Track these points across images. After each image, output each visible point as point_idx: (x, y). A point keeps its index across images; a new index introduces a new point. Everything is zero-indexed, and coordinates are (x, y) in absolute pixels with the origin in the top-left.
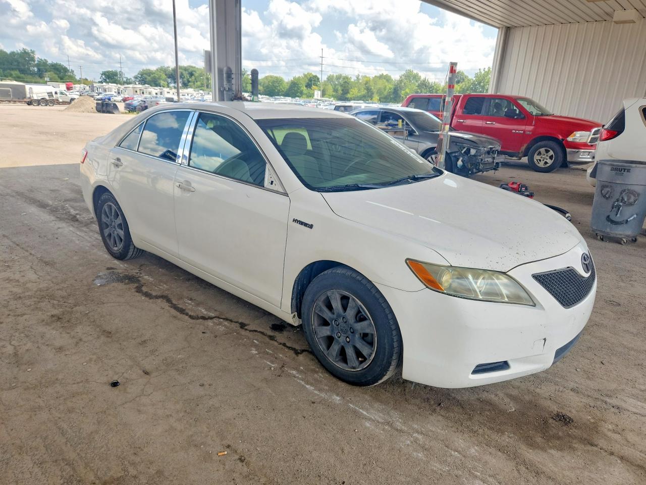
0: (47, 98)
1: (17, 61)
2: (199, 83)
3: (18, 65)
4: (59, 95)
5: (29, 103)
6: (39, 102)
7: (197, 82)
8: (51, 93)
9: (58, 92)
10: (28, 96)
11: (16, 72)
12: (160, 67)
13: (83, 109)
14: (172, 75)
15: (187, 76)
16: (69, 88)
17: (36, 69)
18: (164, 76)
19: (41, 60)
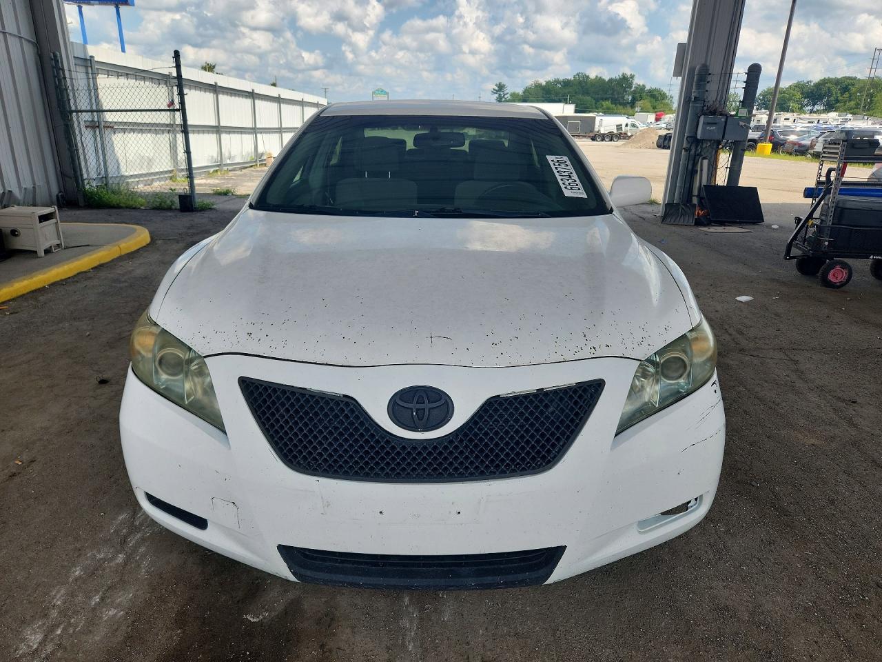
0: (615, 132)
1: (613, 89)
2: (852, 103)
3: (613, 94)
4: (629, 128)
5: (593, 139)
6: (603, 137)
7: (850, 101)
8: (621, 125)
9: (629, 123)
10: (596, 129)
11: (607, 103)
12: (795, 82)
13: (641, 144)
14: (812, 92)
15: (837, 93)
16: (657, 120)
17: (630, 98)
18: (798, 95)
19: (639, 85)
